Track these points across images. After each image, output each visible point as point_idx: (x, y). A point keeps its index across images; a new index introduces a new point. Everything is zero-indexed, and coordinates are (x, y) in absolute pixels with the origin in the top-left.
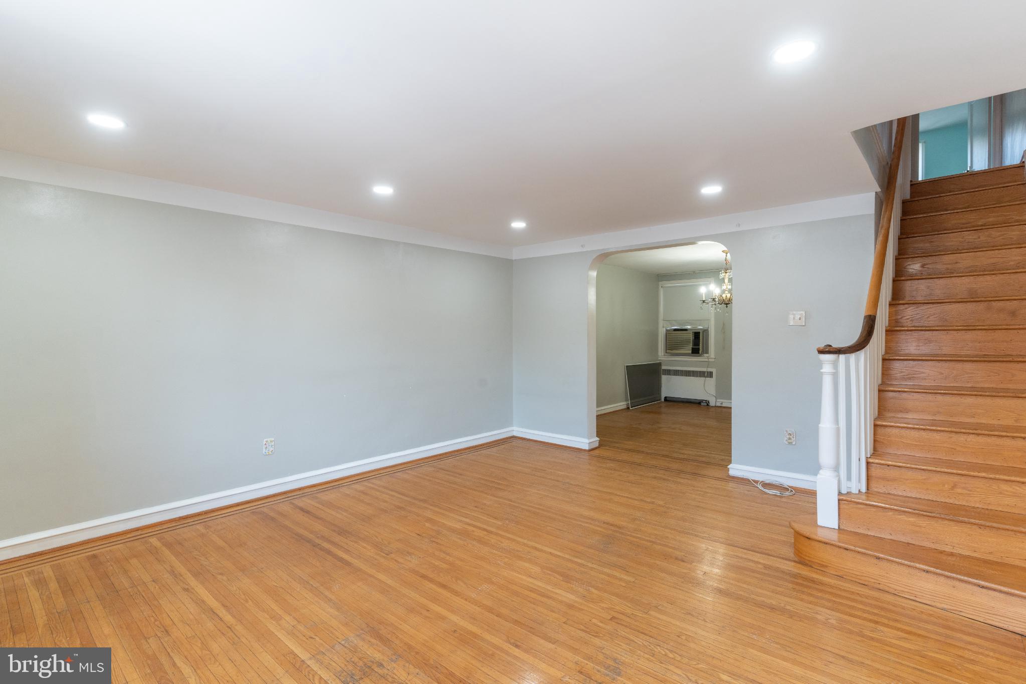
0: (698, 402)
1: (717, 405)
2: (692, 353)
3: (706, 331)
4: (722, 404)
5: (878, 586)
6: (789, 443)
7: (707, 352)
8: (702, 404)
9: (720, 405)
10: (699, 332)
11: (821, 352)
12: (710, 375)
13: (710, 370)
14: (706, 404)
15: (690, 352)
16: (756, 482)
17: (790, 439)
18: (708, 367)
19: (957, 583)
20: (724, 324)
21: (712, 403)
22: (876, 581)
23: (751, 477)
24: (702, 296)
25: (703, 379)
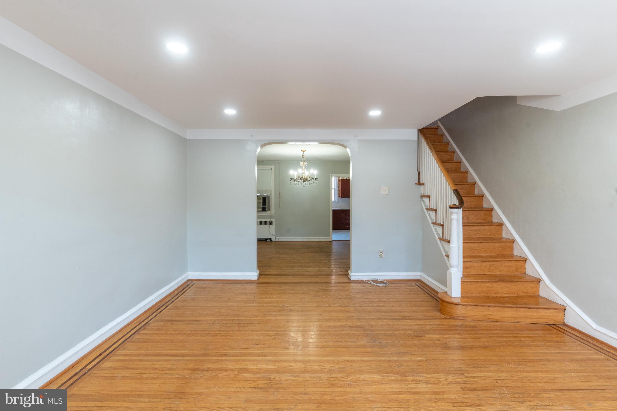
0: (264, 239)
1: (276, 240)
2: (262, 210)
3: (269, 197)
4: (279, 240)
5: (490, 320)
6: (381, 257)
7: (269, 209)
8: (268, 241)
9: (278, 240)
10: (266, 198)
11: (451, 208)
12: (272, 223)
13: (272, 220)
14: (270, 241)
15: (261, 210)
16: (369, 281)
17: (381, 254)
18: (271, 219)
19: (520, 309)
20: (280, 193)
21: (273, 240)
22: (488, 318)
23: (364, 278)
24: (291, 176)
25: (268, 225)
